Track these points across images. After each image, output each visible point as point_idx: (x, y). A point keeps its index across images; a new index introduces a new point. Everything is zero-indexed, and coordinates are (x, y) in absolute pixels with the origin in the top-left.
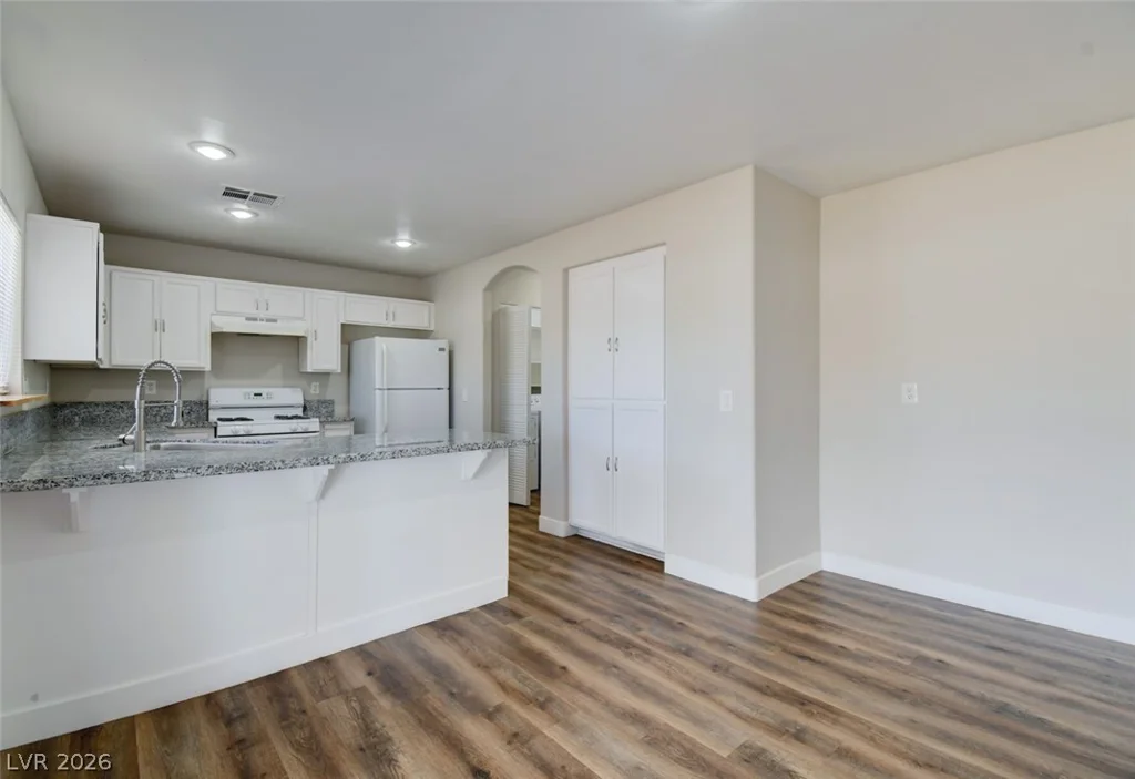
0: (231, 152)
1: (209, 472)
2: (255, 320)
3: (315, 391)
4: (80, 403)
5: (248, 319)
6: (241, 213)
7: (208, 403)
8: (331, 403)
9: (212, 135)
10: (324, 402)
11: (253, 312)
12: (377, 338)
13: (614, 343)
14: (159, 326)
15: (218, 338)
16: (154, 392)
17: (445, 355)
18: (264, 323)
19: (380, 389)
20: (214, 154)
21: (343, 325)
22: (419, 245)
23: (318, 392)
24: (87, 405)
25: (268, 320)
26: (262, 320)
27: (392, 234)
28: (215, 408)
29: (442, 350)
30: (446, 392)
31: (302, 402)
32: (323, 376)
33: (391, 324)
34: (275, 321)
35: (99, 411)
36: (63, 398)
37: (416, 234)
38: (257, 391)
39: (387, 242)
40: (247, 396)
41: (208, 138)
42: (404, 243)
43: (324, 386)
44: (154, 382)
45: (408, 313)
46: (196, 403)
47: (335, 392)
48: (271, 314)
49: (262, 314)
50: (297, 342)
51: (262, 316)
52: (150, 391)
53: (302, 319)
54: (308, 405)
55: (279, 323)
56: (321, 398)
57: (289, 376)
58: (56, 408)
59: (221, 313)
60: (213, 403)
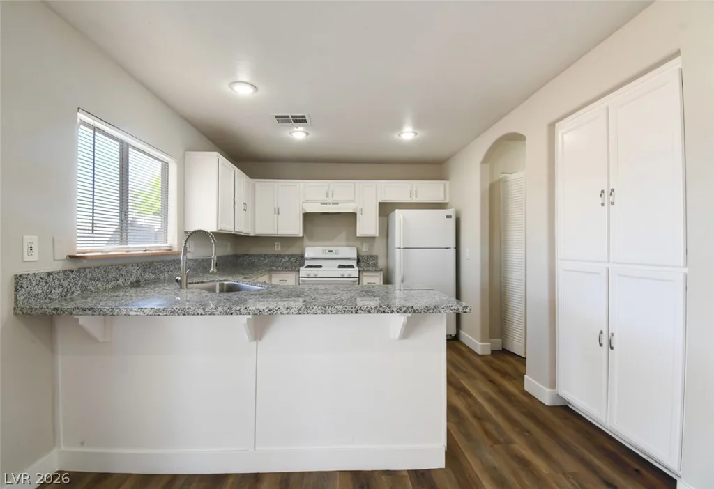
0: (254, 87)
1: (151, 313)
2: (326, 204)
3: (365, 250)
4: (247, 255)
5: (322, 204)
6: (298, 134)
8: (376, 257)
9: (244, 77)
10: (371, 256)
11: (324, 199)
12: (397, 210)
13: (608, 196)
14: (277, 212)
15: (308, 217)
16: (279, 249)
17: (452, 222)
18: (331, 205)
19: (399, 248)
21: (381, 204)
22: (420, 135)
23: (367, 250)
24: (251, 255)
25: (333, 204)
26: (330, 204)
27: (399, 127)
28: (308, 259)
29: (448, 217)
30: (453, 252)
31: (355, 256)
32: (371, 239)
33: (414, 200)
34: (337, 204)
35: (255, 260)
36: (241, 252)
37: (417, 125)
38: (331, 249)
39: (396, 136)
40: (324, 251)
41: (240, 79)
42: (408, 134)
43: (371, 246)
44: (279, 244)
45: (428, 190)
46: (299, 256)
47: (378, 250)
48: (336, 198)
49: (330, 199)
50: (352, 217)
51: (330, 201)
52: (278, 249)
53: (353, 201)
54: (361, 259)
55: (340, 205)
56: (369, 254)
57: (353, 238)
58: (237, 257)
59: (307, 201)
60: (306, 256)
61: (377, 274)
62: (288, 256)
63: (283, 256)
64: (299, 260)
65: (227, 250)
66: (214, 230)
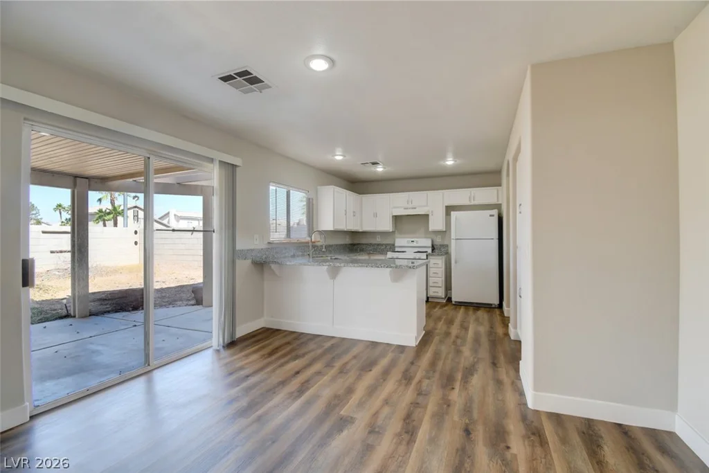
0: (344, 156)
2: (407, 209)
4: (359, 243)
5: (405, 209)
6: (380, 169)
7: (394, 245)
8: (447, 246)
10: (443, 246)
11: (406, 205)
12: (452, 212)
14: (375, 215)
15: (397, 219)
16: (380, 240)
17: (495, 221)
19: (454, 239)
20: (339, 158)
21: (447, 207)
22: (459, 162)
23: (439, 241)
24: (361, 244)
25: (412, 208)
26: (410, 209)
27: (444, 158)
28: (398, 247)
29: (493, 216)
30: (496, 242)
31: (430, 245)
32: (440, 232)
33: (473, 203)
34: (415, 208)
35: (364, 247)
36: (356, 242)
37: (456, 157)
38: (413, 240)
39: (442, 163)
40: (408, 242)
41: (338, 153)
42: (450, 162)
43: (442, 238)
44: (379, 236)
46: (392, 244)
48: (414, 205)
49: (410, 206)
50: (426, 217)
52: (378, 240)
53: (427, 206)
54: (435, 247)
55: (417, 209)
56: (441, 244)
57: (427, 233)
58: (353, 245)
59: (395, 208)
60: (396, 245)
61: (440, 257)
62: (385, 245)
63: (382, 245)
64: (392, 248)
65: (347, 241)
66: (332, 229)
